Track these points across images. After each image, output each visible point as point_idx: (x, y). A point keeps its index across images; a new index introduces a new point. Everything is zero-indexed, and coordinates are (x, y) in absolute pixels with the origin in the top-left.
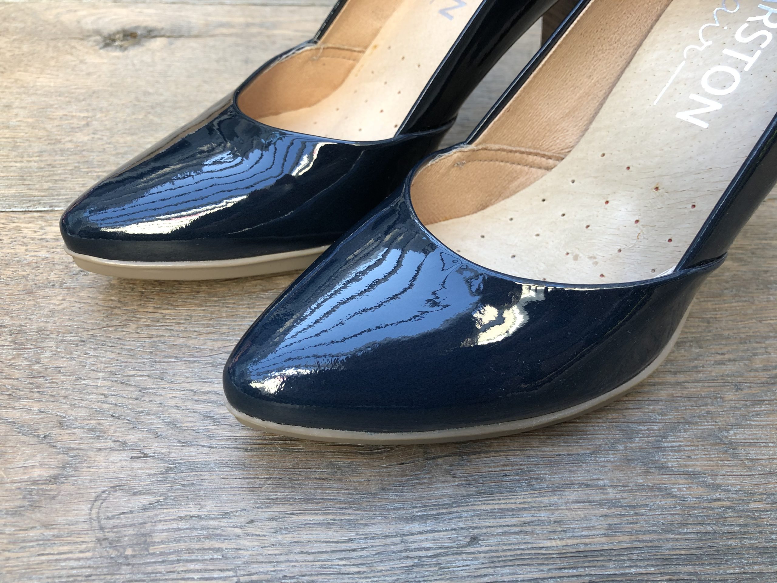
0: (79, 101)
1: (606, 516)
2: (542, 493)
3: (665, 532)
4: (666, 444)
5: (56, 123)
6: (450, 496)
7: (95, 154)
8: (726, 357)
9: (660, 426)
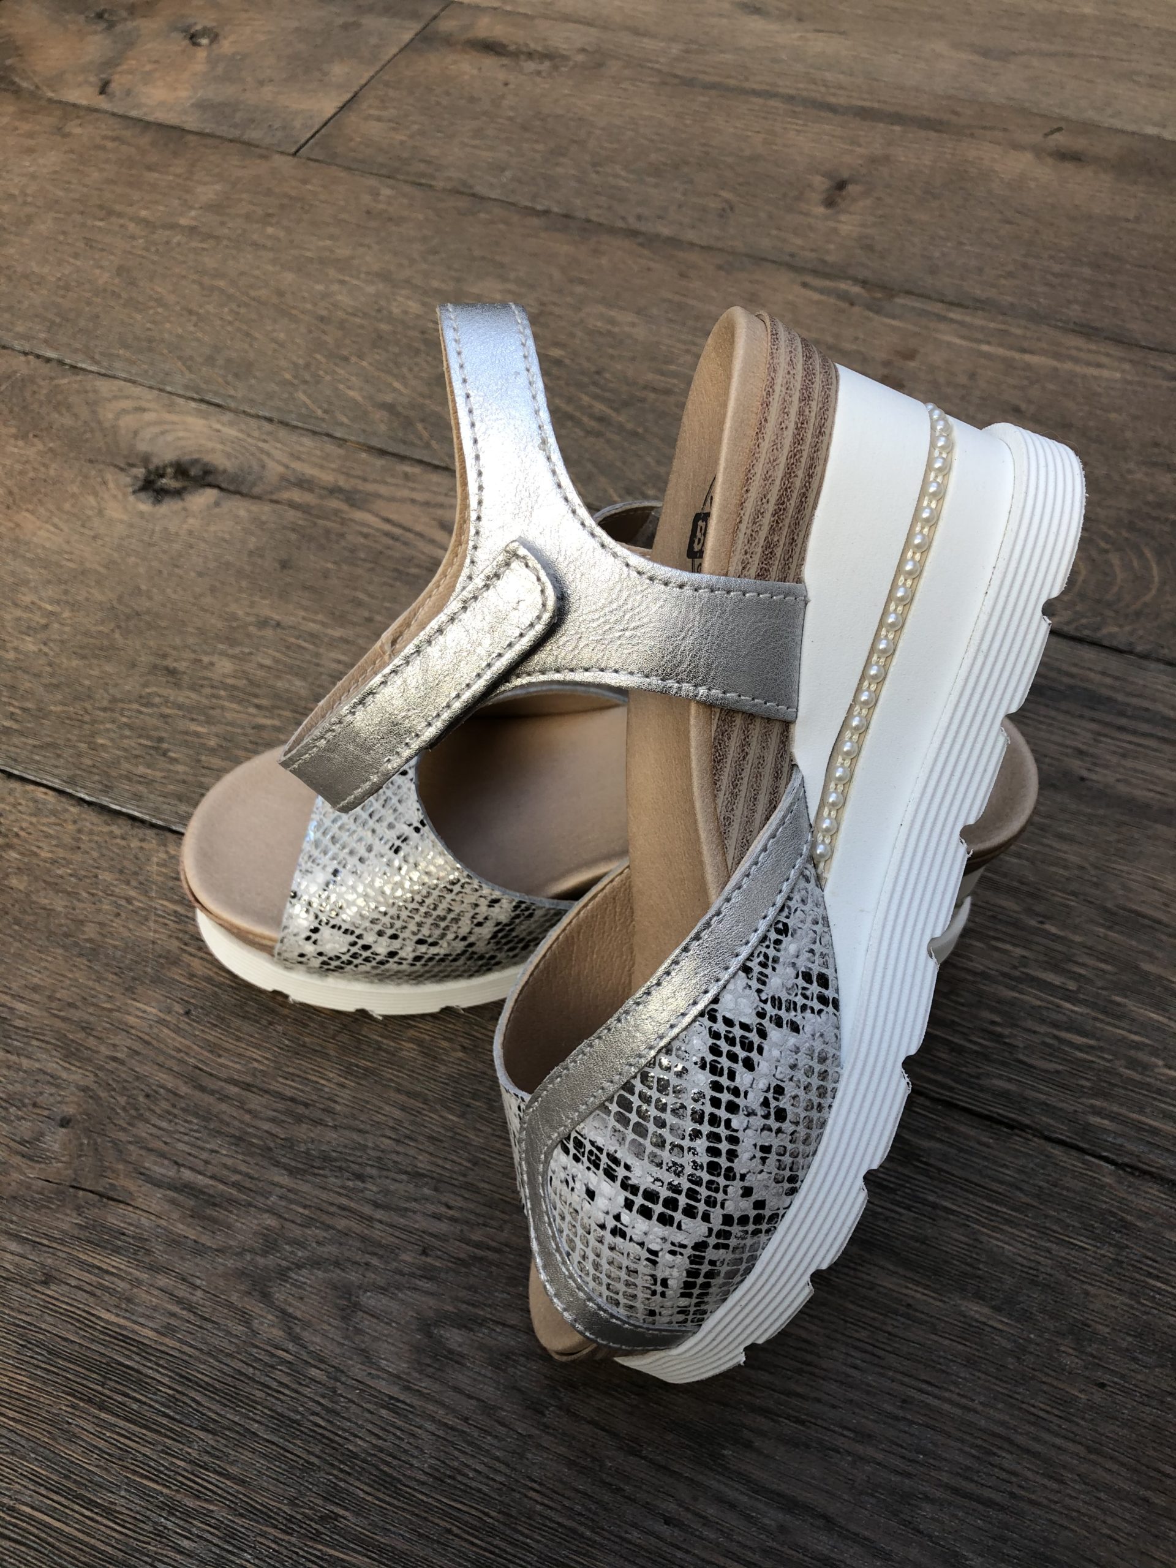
0: (60, 582)
1: (173, 1315)
2: (140, 1265)
3: (209, 1354)
4: (293, 1275)
5: (19, 613)
6: (62, 1231)
7: (26, 677)
8: (451, 1212)
9: (307, 1254)
